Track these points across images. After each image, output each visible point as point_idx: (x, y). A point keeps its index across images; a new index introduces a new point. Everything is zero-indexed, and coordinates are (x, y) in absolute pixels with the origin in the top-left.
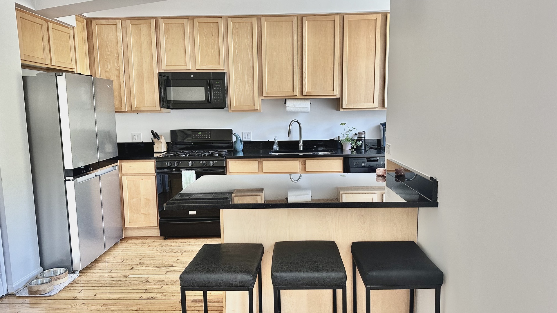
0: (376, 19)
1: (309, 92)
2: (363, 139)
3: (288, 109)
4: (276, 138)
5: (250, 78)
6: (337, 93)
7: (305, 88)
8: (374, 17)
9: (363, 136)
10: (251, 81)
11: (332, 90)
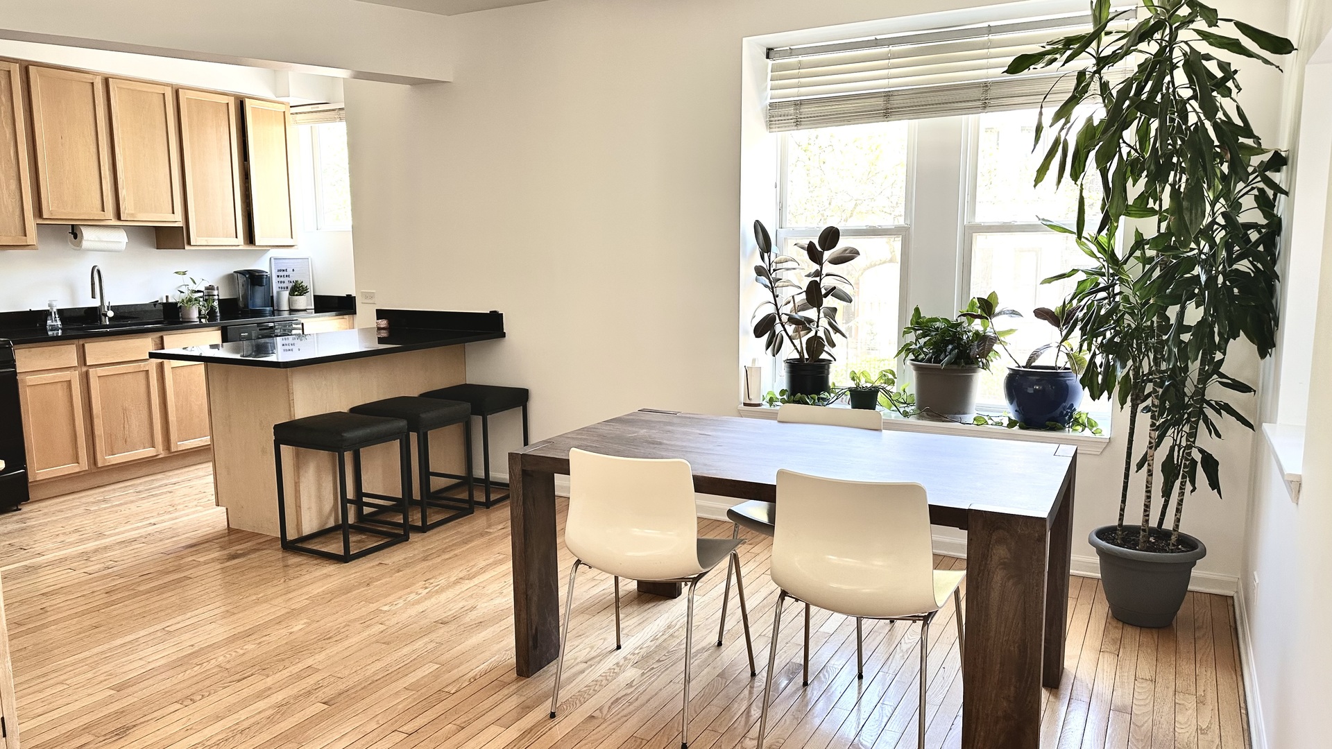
0: (228, 104)
1: (132, 215)
2: (216, 297)
3: (85, 244)
4: (54, 303)
5: (12, 181)
6: (177, 220)
7: (124, 207)
8: (224, 100)
9: (216, 292)
10: (13, 185)
11: (171, 211)
